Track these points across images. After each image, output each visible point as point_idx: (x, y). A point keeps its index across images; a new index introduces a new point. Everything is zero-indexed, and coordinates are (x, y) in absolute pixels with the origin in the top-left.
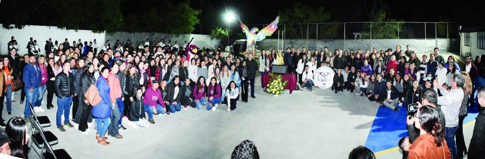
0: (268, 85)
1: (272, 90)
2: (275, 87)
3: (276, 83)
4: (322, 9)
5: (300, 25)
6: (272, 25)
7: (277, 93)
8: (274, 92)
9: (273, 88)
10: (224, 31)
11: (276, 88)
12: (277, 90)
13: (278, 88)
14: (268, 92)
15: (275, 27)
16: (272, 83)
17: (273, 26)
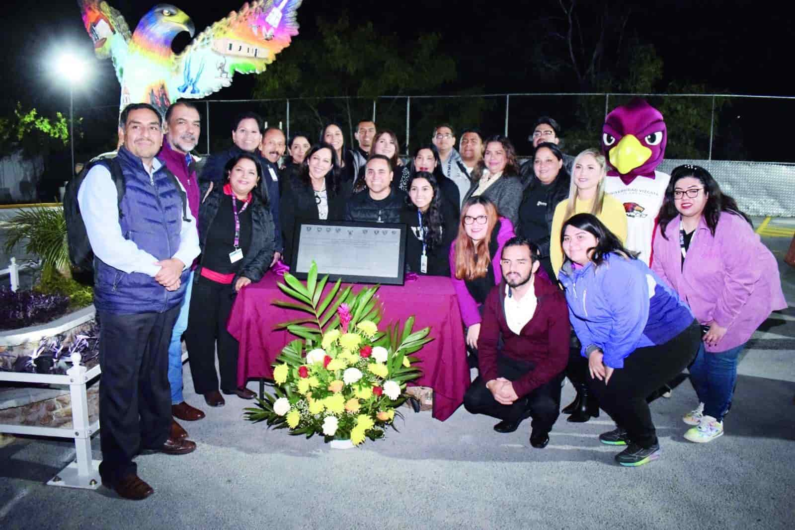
0: (280, 373)
1: (315, 407)
2: (336, 386)
3: (346, 354)
4: (429, 42)
5: (344, 103)
6: (269, 10)
7: (357, 434)
8: (330, 426)
9: (321, 393)
10: (50, 123)
11: (347, 391)
12: (354, 406)
13: (366, 393)
14: (281, 421)
15: (283, 21)
16: (315, 357)
17: (274, 17)
